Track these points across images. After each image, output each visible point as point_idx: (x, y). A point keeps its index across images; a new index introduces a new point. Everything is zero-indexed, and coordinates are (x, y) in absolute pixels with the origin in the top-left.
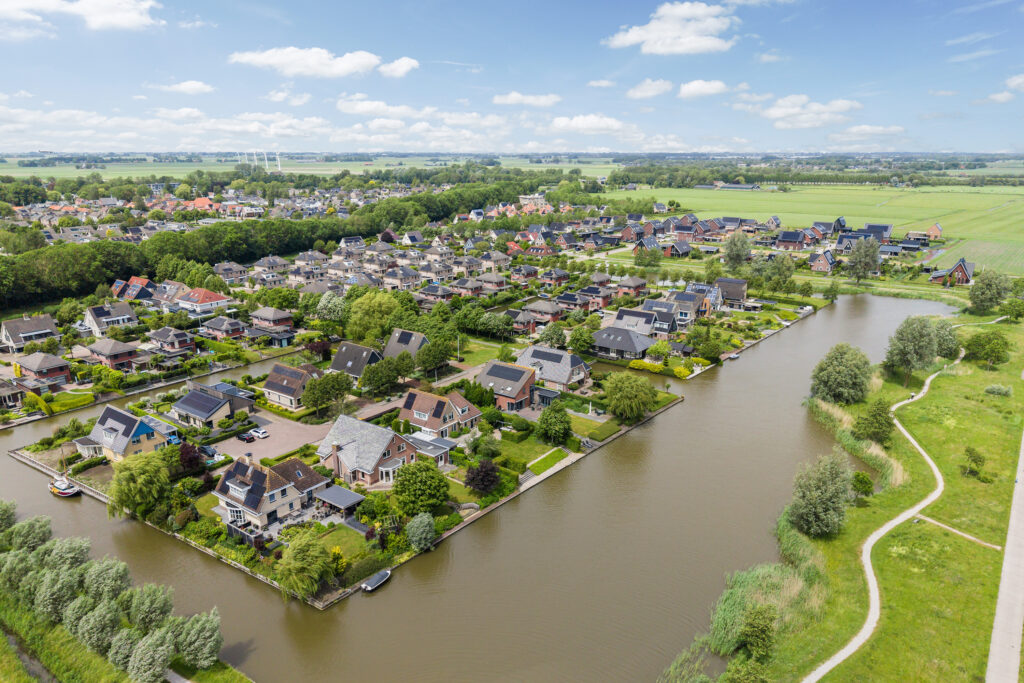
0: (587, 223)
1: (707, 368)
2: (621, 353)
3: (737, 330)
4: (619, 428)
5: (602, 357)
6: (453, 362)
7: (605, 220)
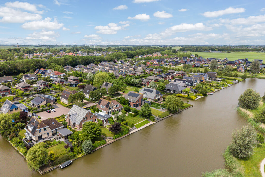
0: (171, 59)
1: (202, 97)
2: (174, 91)
3: (213, 86)
4: (169, 114)
5: (168, 92)
6: (120, 92)
7: (176, 58)
